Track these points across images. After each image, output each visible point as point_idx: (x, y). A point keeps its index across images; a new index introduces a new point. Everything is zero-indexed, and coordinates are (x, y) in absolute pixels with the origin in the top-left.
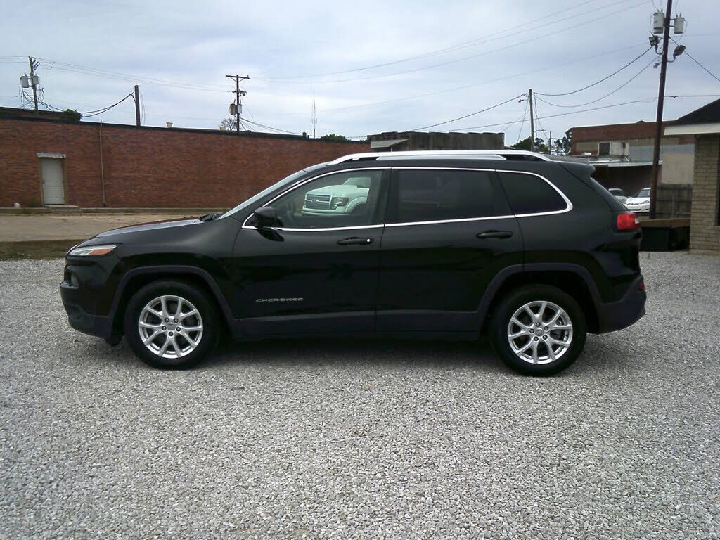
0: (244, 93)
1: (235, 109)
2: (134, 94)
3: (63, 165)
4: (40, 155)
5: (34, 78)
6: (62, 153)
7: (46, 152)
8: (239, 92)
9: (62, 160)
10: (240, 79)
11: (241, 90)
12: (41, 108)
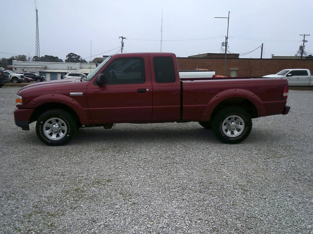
0: (307, 41)
1: (302, 48)
2: (261, 47)
3: (237, 72)
4: (231, 69)
5: (226, 43)
6: (237, 68)
7: (233, 68)
8: (304, 41)
9: (237, 70)
10: (305, 36)
11: (306, 40)
12: (227, 53)
